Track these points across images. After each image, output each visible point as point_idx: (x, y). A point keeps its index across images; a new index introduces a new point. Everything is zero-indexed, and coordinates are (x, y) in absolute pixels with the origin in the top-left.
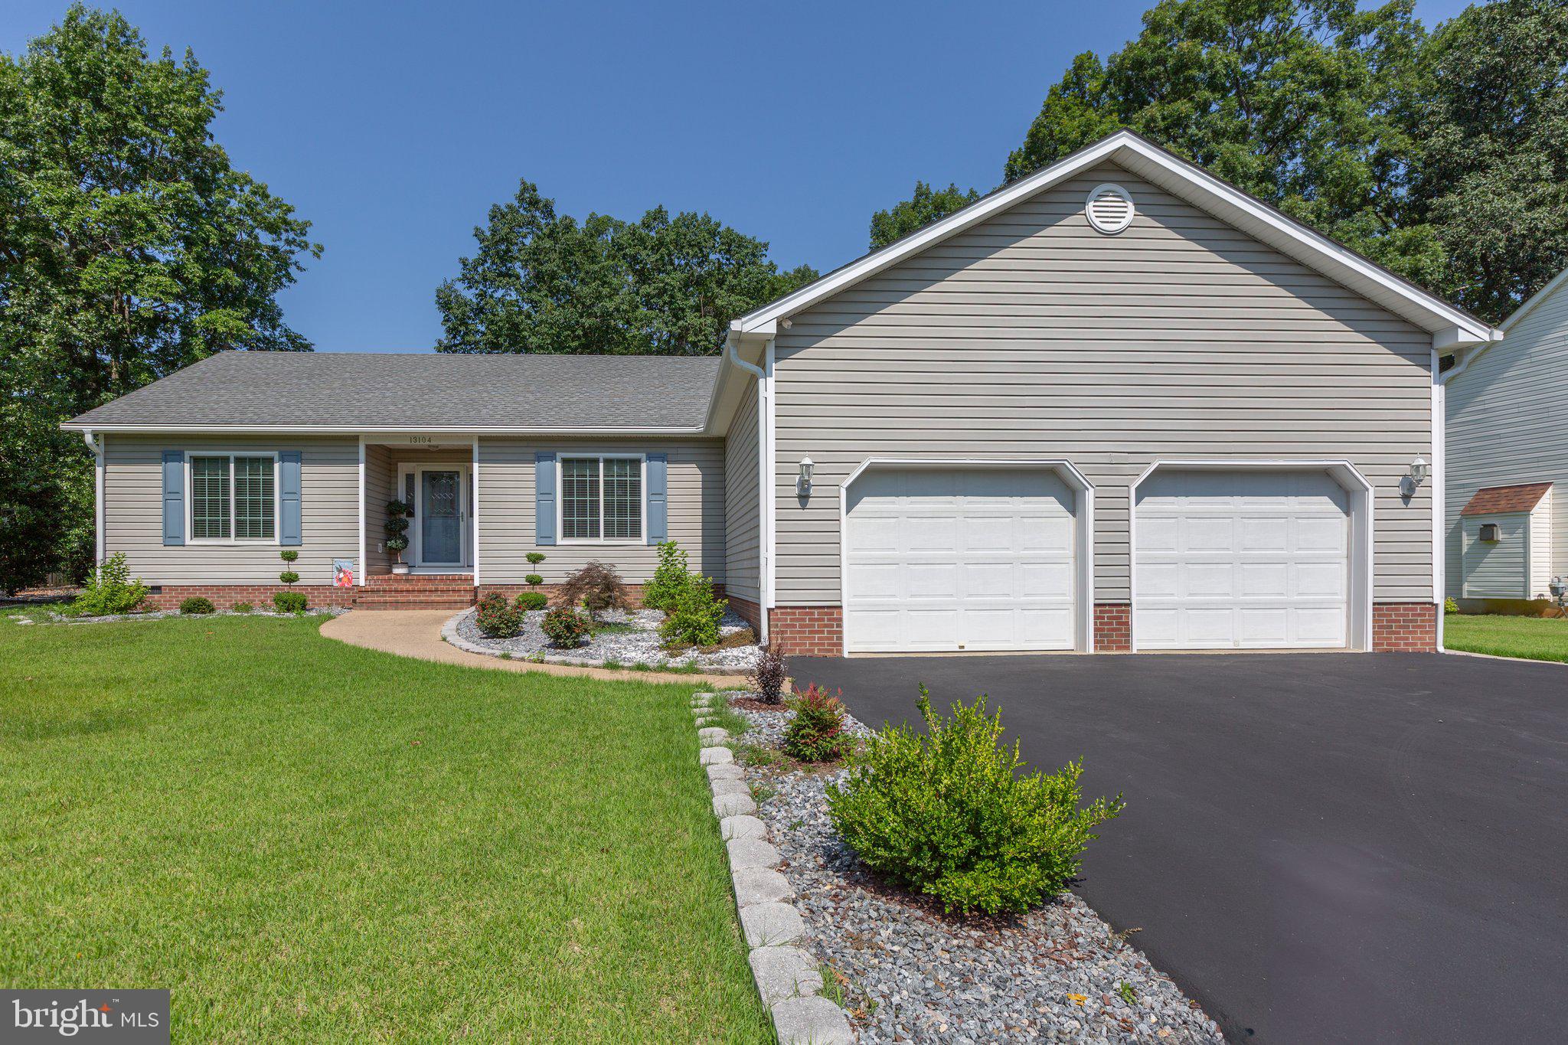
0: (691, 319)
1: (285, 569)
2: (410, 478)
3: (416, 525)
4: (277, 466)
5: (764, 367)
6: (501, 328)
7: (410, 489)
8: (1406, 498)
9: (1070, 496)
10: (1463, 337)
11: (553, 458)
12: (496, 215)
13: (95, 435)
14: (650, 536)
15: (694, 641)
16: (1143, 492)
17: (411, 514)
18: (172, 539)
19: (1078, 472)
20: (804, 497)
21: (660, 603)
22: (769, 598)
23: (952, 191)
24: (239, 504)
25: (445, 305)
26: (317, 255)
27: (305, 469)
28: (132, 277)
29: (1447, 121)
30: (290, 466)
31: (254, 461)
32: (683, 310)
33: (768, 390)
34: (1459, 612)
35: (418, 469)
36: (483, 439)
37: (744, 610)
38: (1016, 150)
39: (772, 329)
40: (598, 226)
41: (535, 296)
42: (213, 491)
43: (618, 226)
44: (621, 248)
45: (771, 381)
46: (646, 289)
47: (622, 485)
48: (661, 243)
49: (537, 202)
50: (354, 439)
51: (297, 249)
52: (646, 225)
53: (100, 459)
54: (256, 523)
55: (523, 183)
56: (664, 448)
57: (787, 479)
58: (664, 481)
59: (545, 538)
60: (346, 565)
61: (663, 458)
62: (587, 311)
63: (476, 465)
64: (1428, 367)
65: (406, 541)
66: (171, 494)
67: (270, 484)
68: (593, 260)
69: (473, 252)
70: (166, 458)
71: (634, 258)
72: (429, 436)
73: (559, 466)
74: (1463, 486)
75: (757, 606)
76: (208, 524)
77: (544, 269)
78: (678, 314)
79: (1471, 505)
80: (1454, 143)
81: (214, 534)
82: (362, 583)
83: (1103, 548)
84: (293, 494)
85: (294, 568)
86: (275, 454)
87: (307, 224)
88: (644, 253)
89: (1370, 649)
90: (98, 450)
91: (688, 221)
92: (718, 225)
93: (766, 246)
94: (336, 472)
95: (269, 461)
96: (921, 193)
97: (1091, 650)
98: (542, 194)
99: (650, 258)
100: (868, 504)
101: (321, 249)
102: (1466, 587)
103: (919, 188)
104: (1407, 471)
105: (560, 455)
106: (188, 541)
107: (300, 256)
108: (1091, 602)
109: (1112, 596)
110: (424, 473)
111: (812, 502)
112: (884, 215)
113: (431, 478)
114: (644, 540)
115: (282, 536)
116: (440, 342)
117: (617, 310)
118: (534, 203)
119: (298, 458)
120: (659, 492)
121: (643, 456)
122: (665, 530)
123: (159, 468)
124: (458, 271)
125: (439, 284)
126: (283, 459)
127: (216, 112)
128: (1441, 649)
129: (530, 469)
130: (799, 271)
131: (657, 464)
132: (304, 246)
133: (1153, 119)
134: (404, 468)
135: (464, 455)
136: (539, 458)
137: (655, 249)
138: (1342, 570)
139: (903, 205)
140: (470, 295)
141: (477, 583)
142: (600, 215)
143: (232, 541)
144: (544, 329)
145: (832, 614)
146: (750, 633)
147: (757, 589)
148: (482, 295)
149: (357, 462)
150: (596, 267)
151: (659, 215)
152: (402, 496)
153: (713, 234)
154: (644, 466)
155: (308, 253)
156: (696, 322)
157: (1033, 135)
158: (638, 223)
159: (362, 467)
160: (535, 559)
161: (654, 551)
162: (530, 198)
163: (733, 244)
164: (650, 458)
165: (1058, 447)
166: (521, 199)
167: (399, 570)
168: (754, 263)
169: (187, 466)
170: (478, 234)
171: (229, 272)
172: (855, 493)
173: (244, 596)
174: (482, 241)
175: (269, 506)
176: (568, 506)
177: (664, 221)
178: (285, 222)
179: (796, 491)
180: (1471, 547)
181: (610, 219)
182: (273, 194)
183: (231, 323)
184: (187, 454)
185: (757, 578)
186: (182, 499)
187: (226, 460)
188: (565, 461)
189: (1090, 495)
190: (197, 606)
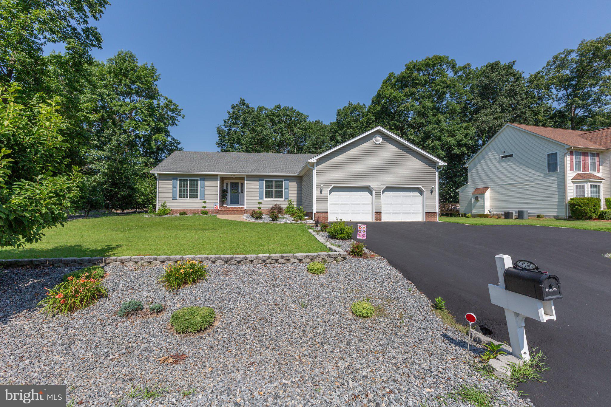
0: (287, 136)
1: (203, 205)
2: (227, 184)
3: (229, 195)
4: (199, 181)
5: (314, 167)
6: (235, 139)
7: (227, 186)
8: (431, 193)
9: (371, 192)
10: (440, 164)
11: (263, 180)
12: (233, 107)
13: (157, 174)
14: (285, 198)
15: (300, 219)
16: (383, 192)
17: (227, 192)
18: (174, 198)
19: (372, 188)
20: (321, 192)
21: (288, 213)
22: (314, 211)
23: (358, 104)
24: (190, 190)
25: (219, 133)
26: (183, 117)
27: (206, 182)
28: (137, 126)
29: (478, 96)
30: (202, 181)
31: (194, 180)
32: (285, 134)
33: (315, 172)
34: (472, 217)
35: (229, 182)
36: (247, 176)
37: (309, 215)
38: (374, 96)
39: (316, 161)
40: (260, 109)
41: (244, 130)
42: (184, 187)
43: (266, 109)
44: (267, 116)
45: (315, 170)
46: (275, 127)
47: (278, 186)
48: (279, 115)
49: (245, 104)
50: (217, 175)
51: (178, 116)
52: (275, 109)
53: (158, 179)
54: (194, 194)
55: (241, 99)
56: (288, 178)
57: (318, 189)
58: (288, 186)
59: (261, 198)
60: (216, 204)
61: (288, 180)
62: (258, 134)
63: (245, 182)
64: (435, 169)
65: (227, 199)
66: (174, 187)
67: (197, 186)
68: (260, 120)
69: (226, 117)
70: (173, 179)
71: (272, 119)
72: (235, 175)
73: (264, 182)
74: (473, 187)
75: (312, 213)
76: (183, 194)
77: (246, 122)
78: (283, 135)
79: (474, 192)
80: (479, 102)
81: (184, 197)
82: (219, 209)
83: (376, 202)
84: (203, 188)
85: (205, 205)
86: (199, 179)
87: (182, 109)
88: (274, 117)
89: (425, 221)
90: (157, 177)
91: (286, 109)
92: (295, 110)
93: (308, 116)
94: (214, 183)
95: (197, 180)
96: (350, 104)
97: (374, 221)
98: (246, 102)
99: (276, 119)
100: (333, 193)
101: (184, 116)
102: (473, 211)
103: (349, 103)
104: (431, 188)
105: (264, 180)
106: (178, 199)
107: (179, 118)
108: (374, 212)
109: (378, 211)
110: (231, 183)
111: (323, 193)
112: (340, 110)
113: (232, 184)
114: (283, 199)
115: (200, 198)
116: (217, 142)
117: (267, 134)
118: (244, 104)
119: (204, 180)
120: (287, 188)
121: (283, 180)
122: (288, 197)
123: (171, 182)
124: (223, 123)
125: (217, 126)
126: (200, 180)
127: (159, 80)
128: (438, 221)
129: (258, 183)
130: (317, 121)
131: (287, 182)
132: (180, 115)
133: (407, 92)
134: (226, 182)
135: (242, 178)
136: (260, 180)
137: (278, 117)
138: (421, 206)
139: (345, 107)
140: (226, 129)
141: (245, 209)
142: (261, 106)
143: (188, 199)
144: (247, 139)
145: (326, 214)
146: (310, 218)
147: (312, 209)
148: (229, 130)
149: (218, 181)
150: (261, 122)
151: (279, 106)
152: (225, 188)
153: (294, 112)
154: (284, 182)
155: (181, 117)
156: (289, 137)
157: (378, 93)
158: (272, 108)
159: (219, 182)
160: (260, 203)
161: (287, 202)
162: (242, 102)
163: (299, 115)
164: (285, 180)
165: (368, 183)
166: (240, 103)
167: (225, 206)
168: (305, 121)
169: (178, 181)
170: (228, 112)
171: (162, 124)
172: (331, 191)
173: (195, 212)
174: (229, 114)
175: (197, 191)
176: (266, 191)
177: (280, 108)
178: (176, 109)
179: (320, 191)
180: (474, 202)
181: (263, 107)
182: (173, 102)
183: (163, 138)
184: (178, 178)
185: (312, 207)
186: (177, 189)
187: (187, 180)
188: (266, 181)
189: (374, 192)
190: (183, 213)
